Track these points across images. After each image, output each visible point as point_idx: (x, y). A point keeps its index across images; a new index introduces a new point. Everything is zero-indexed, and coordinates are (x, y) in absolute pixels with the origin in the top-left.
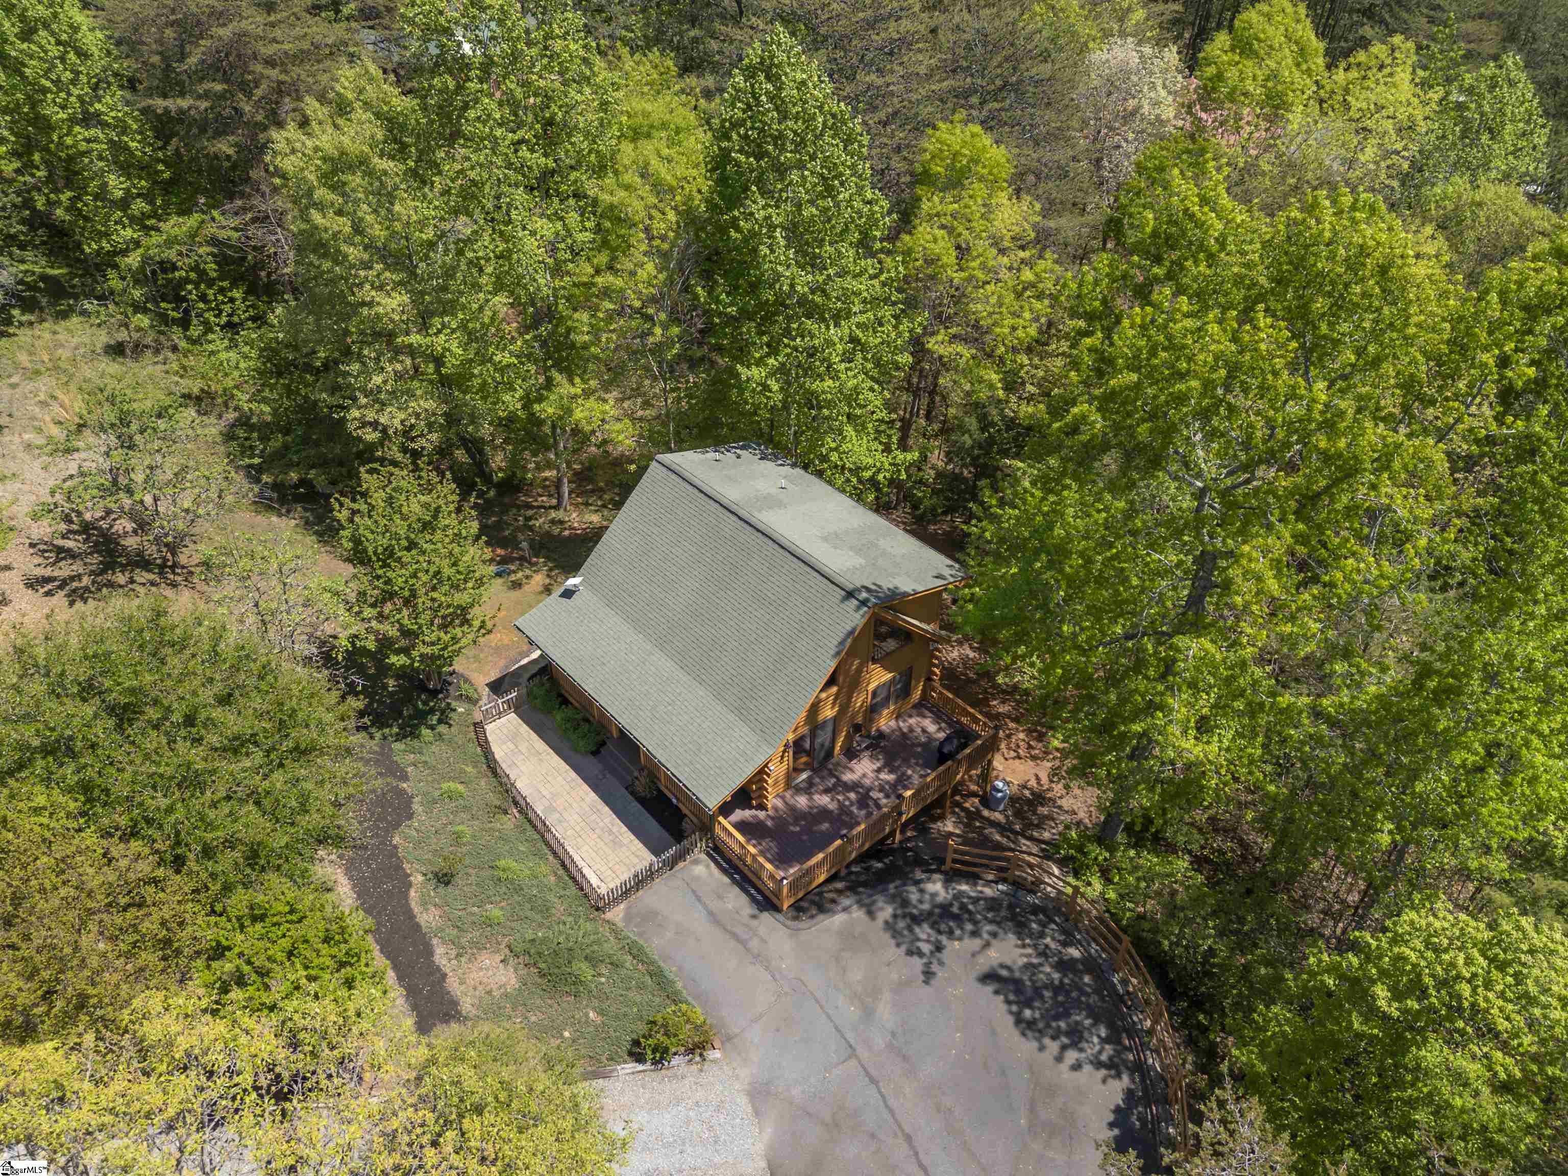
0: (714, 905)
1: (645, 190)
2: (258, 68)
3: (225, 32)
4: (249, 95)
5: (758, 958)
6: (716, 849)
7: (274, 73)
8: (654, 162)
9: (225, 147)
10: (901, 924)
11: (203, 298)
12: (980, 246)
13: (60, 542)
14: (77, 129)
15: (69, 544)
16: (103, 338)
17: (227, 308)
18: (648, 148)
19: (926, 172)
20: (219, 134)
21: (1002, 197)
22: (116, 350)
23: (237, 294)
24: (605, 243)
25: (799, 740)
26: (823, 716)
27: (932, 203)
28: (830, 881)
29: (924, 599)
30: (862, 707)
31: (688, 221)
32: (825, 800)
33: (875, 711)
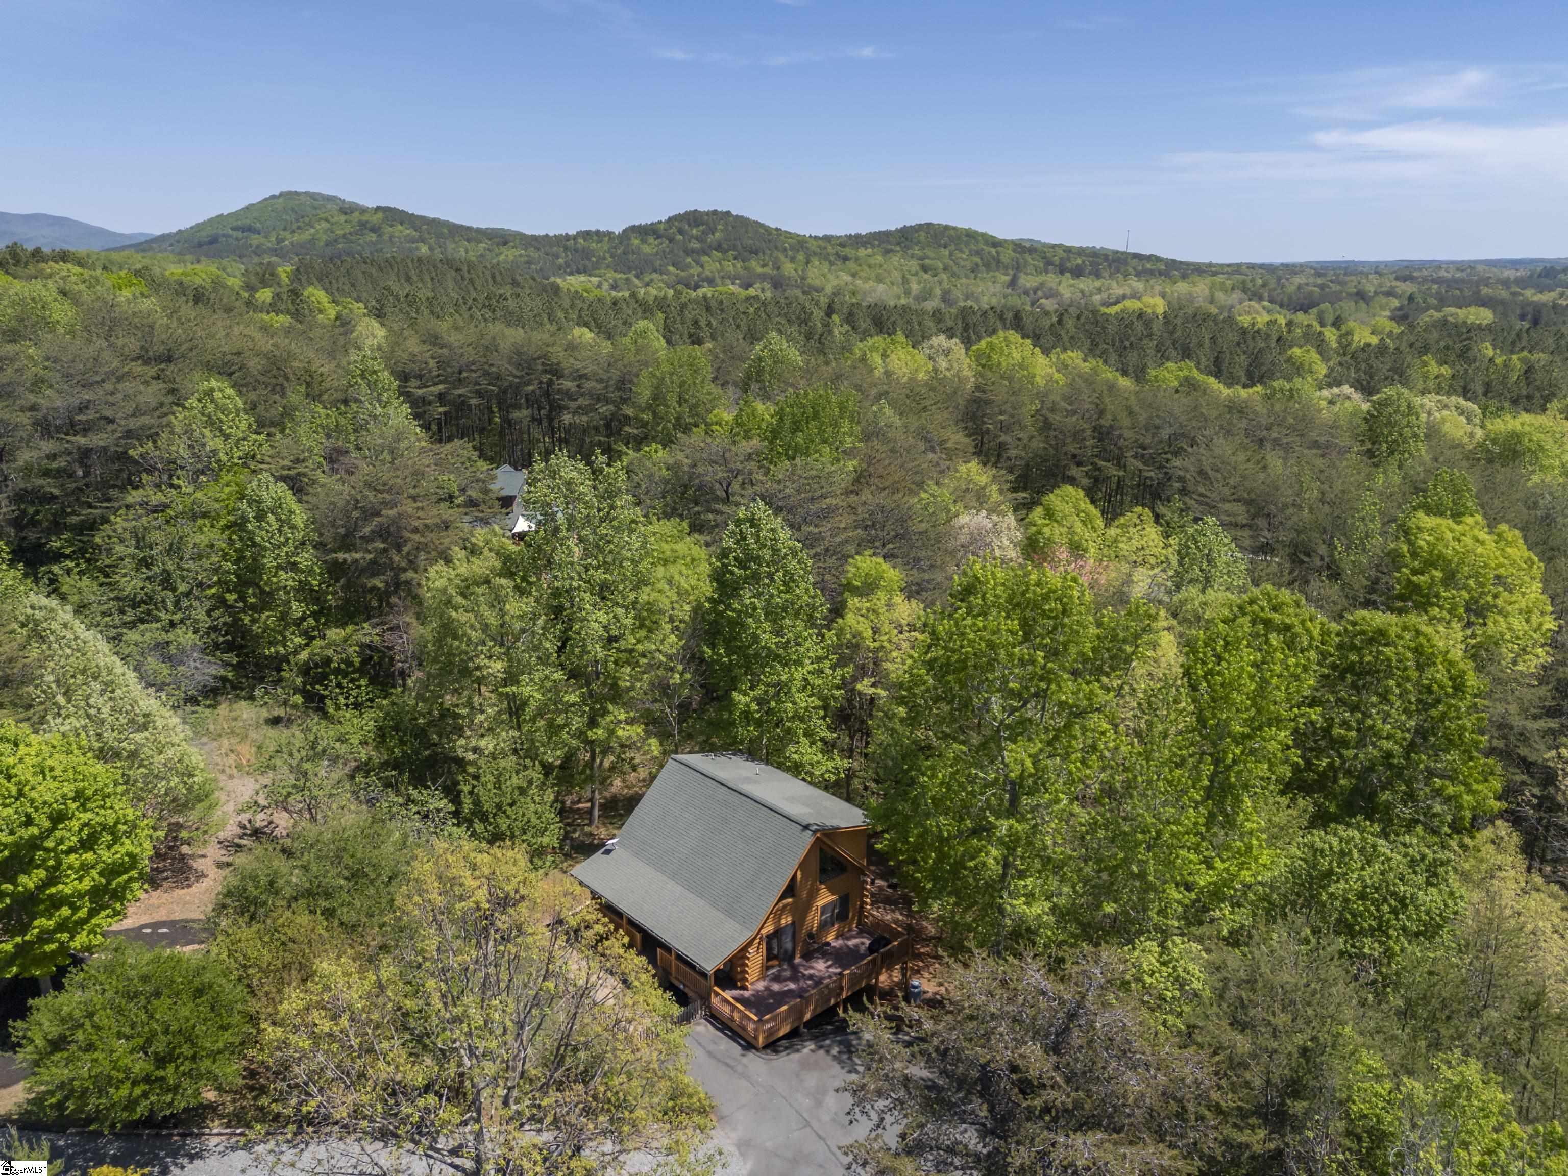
0: (711, 1048)
1: (671, 594)
2: (407, 535)
3: (392, 513)
4: (399, 551)
5: (743, 1075)
6: (713, 1016)
7: (417, 537)
8: (677, 577)
9: (378, 582)
10: (845, 1057)
11: (339, 685)
12: (886, 628)
13: (237, 841)
14: (281, 573)
15: (243, 842)
16: (265, 713)
17: (354, 693)
18: (673, 570)
19: (849, 584)
20: (373, 575)
21: (898, 599)
22: (275, 721)
23: (363, 682)
24: (642, 626)
25: (770, 937)
26: (786, 920)
27: (854, 602)
28: (794, 1034)
29: (853, 835)
30: (814, 919)
31: (697, 610)
32: (792, 986)
33: (824, 926)
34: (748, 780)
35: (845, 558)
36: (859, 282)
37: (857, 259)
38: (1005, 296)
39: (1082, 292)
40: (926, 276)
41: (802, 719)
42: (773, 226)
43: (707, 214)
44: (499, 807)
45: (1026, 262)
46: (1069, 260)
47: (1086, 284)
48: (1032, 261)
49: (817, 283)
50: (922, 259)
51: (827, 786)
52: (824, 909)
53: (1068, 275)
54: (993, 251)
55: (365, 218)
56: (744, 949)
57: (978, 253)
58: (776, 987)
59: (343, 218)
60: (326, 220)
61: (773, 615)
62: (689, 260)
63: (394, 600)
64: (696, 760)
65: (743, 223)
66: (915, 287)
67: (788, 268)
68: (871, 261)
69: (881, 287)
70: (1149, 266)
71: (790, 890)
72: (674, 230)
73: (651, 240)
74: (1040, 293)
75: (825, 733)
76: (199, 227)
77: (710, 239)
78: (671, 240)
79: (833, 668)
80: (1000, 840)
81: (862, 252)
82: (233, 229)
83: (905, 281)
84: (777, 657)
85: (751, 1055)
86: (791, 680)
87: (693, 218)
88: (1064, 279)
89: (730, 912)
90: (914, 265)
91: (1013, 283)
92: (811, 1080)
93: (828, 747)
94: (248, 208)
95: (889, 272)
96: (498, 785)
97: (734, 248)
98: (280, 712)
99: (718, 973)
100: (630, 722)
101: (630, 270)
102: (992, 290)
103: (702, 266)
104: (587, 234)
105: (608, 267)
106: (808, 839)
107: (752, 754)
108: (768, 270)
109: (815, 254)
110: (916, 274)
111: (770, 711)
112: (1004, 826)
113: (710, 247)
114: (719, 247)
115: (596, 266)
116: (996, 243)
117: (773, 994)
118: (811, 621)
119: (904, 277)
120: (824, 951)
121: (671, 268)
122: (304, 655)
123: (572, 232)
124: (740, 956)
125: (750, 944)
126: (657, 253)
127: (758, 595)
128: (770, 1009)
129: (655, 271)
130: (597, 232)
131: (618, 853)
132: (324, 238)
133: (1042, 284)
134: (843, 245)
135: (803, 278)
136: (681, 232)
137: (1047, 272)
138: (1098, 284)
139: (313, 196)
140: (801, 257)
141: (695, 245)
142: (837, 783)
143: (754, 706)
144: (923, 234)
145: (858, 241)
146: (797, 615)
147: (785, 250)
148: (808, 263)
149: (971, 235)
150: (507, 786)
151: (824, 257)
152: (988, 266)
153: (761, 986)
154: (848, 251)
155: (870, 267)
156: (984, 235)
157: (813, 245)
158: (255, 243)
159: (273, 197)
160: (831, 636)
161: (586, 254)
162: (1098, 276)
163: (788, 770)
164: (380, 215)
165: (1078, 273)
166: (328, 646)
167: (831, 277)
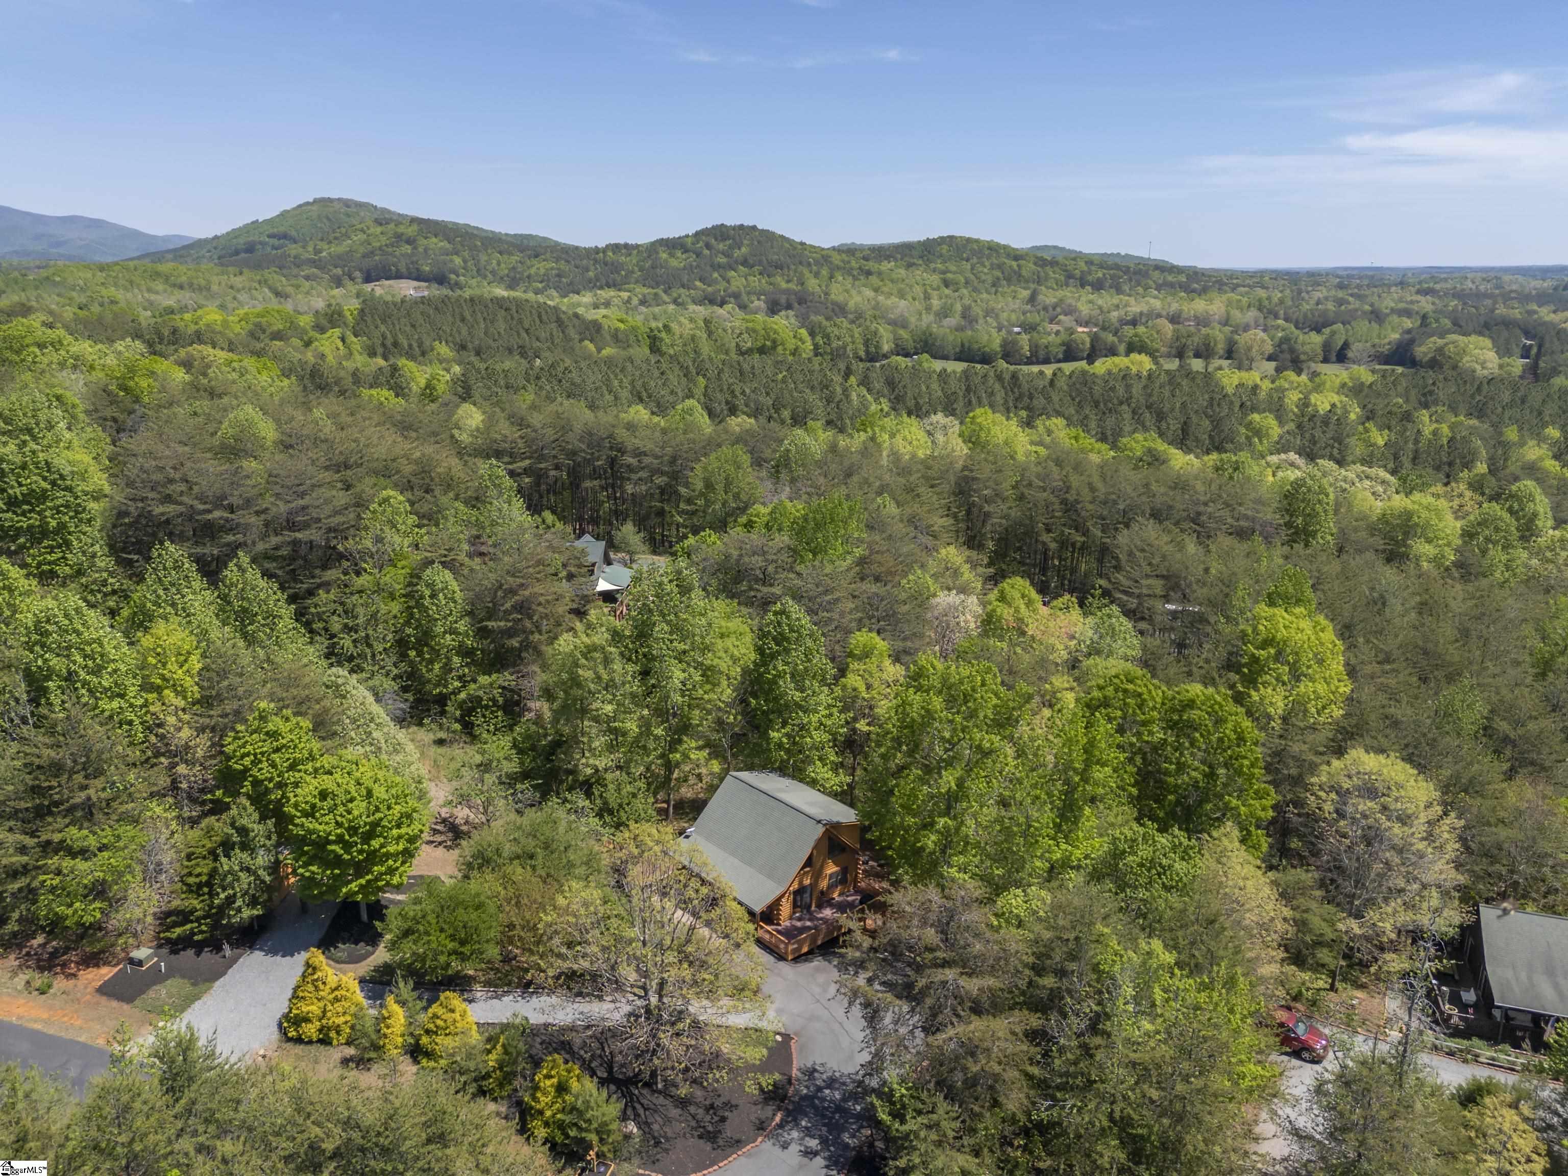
1: (728, 659)
2: (534, 607)
4: (530, 620)
5: (778, 975)
6: (759, 941)
7: (541, 609)
8: (731, 647)
9: (514, 642)
10: (841, 966)
11: (483, 716)
12: (876, 684)
14: (446, 636)
16: (431, 736)
17: (493, 722)
18: (728, 641)
19: (851, 652)
20: (511, 636)
21: (887, 662)
22: (440, 742)
24: (708, 682)
25: (796, 893)
26: (807, 882)
27: (854, 665)
28: (810, 952)
29: (850, 827)
30: (824, 884)
31: (746, 672)
32: (808, 924)
33: (831, 887)
34: (780, 790)
35: (848, 632)
36: (881, 298)
37: (880, 274)
38: (1024, 313)
39: (1100, 308)
40: (947, 291)
41: (817, 749)
42: (798, 240)
43: (734, 228)
44: (620, 805)
45: (1047, 274)
46: (1090, 273)
47: (1106, 299)
48: (1054, 274)
49: (840, 299)
50: (944, 273)
51: (835, 795)
52: (831, 876)
53: (1089, 288)
54: (1014, 264)
55: (401, 229)
56: (779, 899)
57: (1000, 267)
58: (799, 924)
59: (379, 229)
60: (362, 230)
61: (798, 678)
62: (716, 275)
63: (524, 655)
64: (745, 775)
65: (768, 236)
66: (936, 303)
67: (813, 284)
68: (894, 276)
69: (903, 303)
70: (1170, 278)
71: (809, 862)
72: (701, 244)
73: (679, 254)
74: (1059, 310)
75: (833, 758)
76: (235, 234)
77: (737, 253)
78: (698, 255)
79: (840, 712)
80: (938, 832)
81: (886, 266)
82: (269, 236)
83: (927, 297)
84: (800, 707)
85: (782, 964)
86: (810, 723)
87: (720, 232)
88: (1083, 292)
89: (770, 876)
90: (935, 279)
91: (1032, 299)
92: (821, 978)
93: (836, 767)
94: (284, 215)
95: (911, 287)
96: (618, 790)
97: (760, 263)
98: (442, 735)
99: (762, 913)
100: (699, 748)
101: (658, 285)
102: (1012, 306)
103: (728, 282)
104: (616, 248)
105: (637, 282)
106: (821, 830)
107: (782, 770)
108: (792, 286)
109: (838, 268)
110: (938, 289)
111: (794, 743)
112: (942, 822)
113: (736, 262)
114: (745, 263)
115: (626, 281)
116: (1017, 256)
117: (796, 928)
118: (823, 682)
119: (925, 292)
120: (830, 903)
121: (698, 283)
122: (463, 695)
123: (602, 245)
124: (777, 903)
125: (782, 896)
126: (684, 268)
127: (787, 664)
128: (795, 936)
129: (683, 286)
130: (626, 246)
131: (694, 835)
132: (362, 250)
133: (1061, 300)
134: (866, 259)
135: (826, 294)
136: (708, 246)
137: (1067, 285)
138: (1116, 300)
139: (347, 203)
140: (825, 272)
141: (722, 260)
142: (843, 792)
143: (785, 740)
144: (945, 247)
145: (882, 253)
146: (814, 677)
147: (809, 264)
148: (831, 277)
149: (993, 248)
150: (624, 792)
151: (849, 272)
152: (1009, 280)
153: (788, 923)
154: (871, 265)
155: (892, 281)
156: (1005, 247)
157: (836, 259)
158: (293, 253)
159: (307, 203)
160: (838, 691)
161: (615, 268)
162: (1119, 291)
163: (808, 784)
164: (415, 227)
165: (1098, 286)
166: (480, 688)
167: (854, 292)
